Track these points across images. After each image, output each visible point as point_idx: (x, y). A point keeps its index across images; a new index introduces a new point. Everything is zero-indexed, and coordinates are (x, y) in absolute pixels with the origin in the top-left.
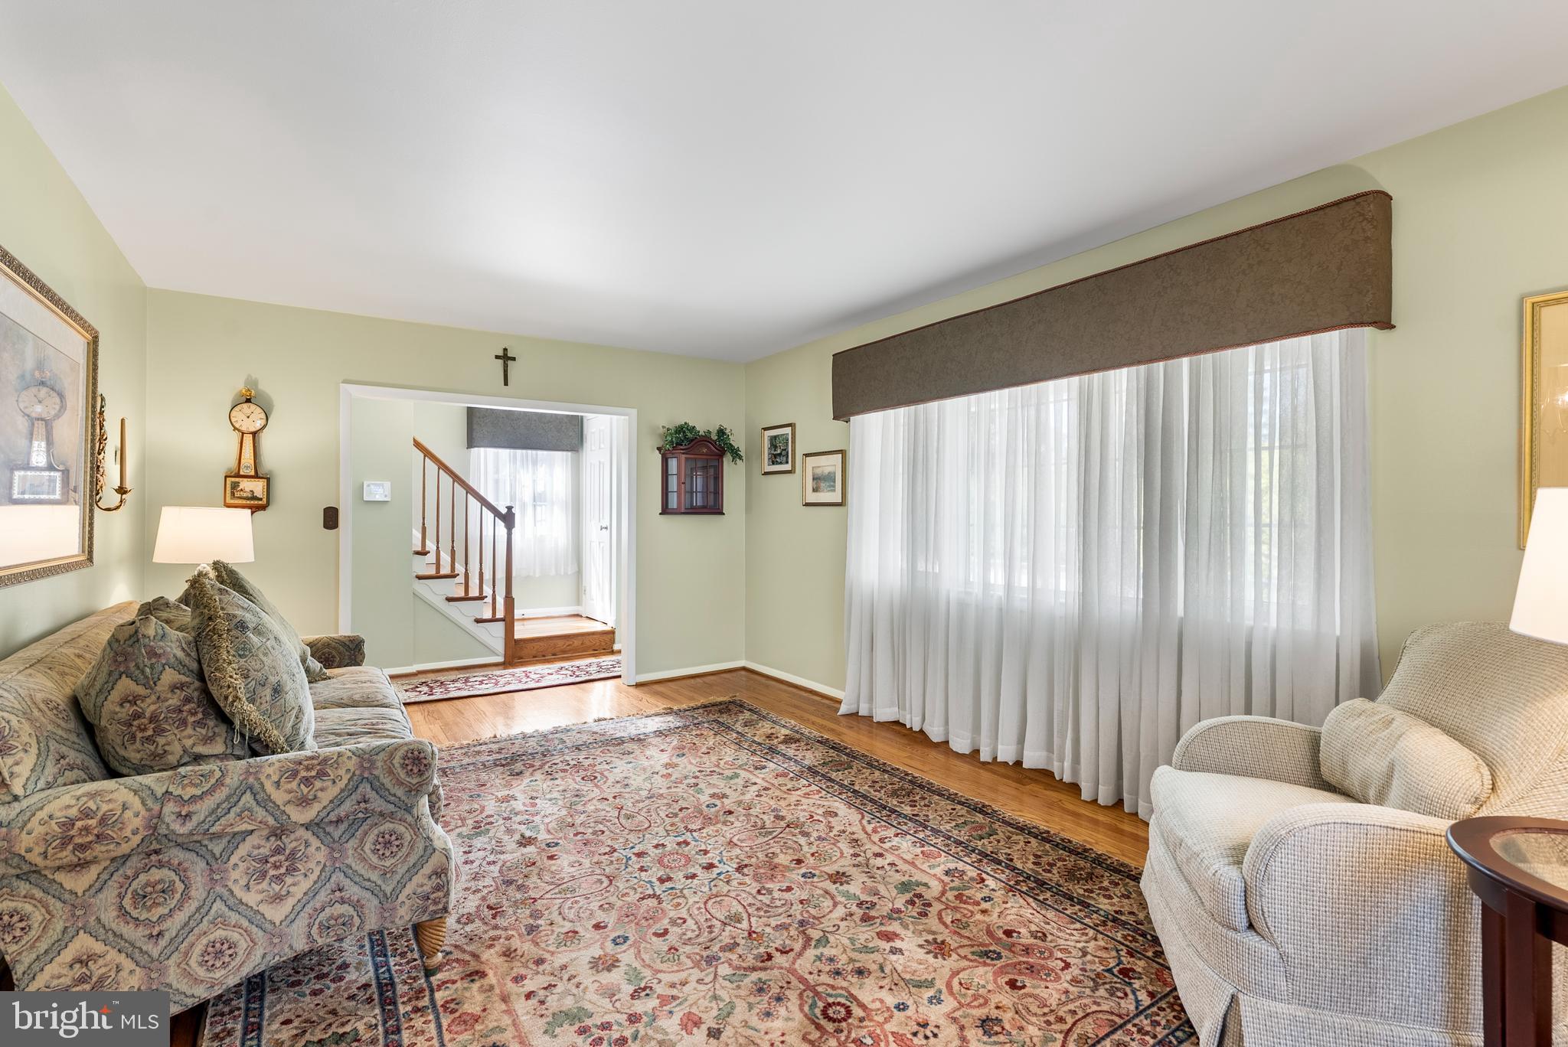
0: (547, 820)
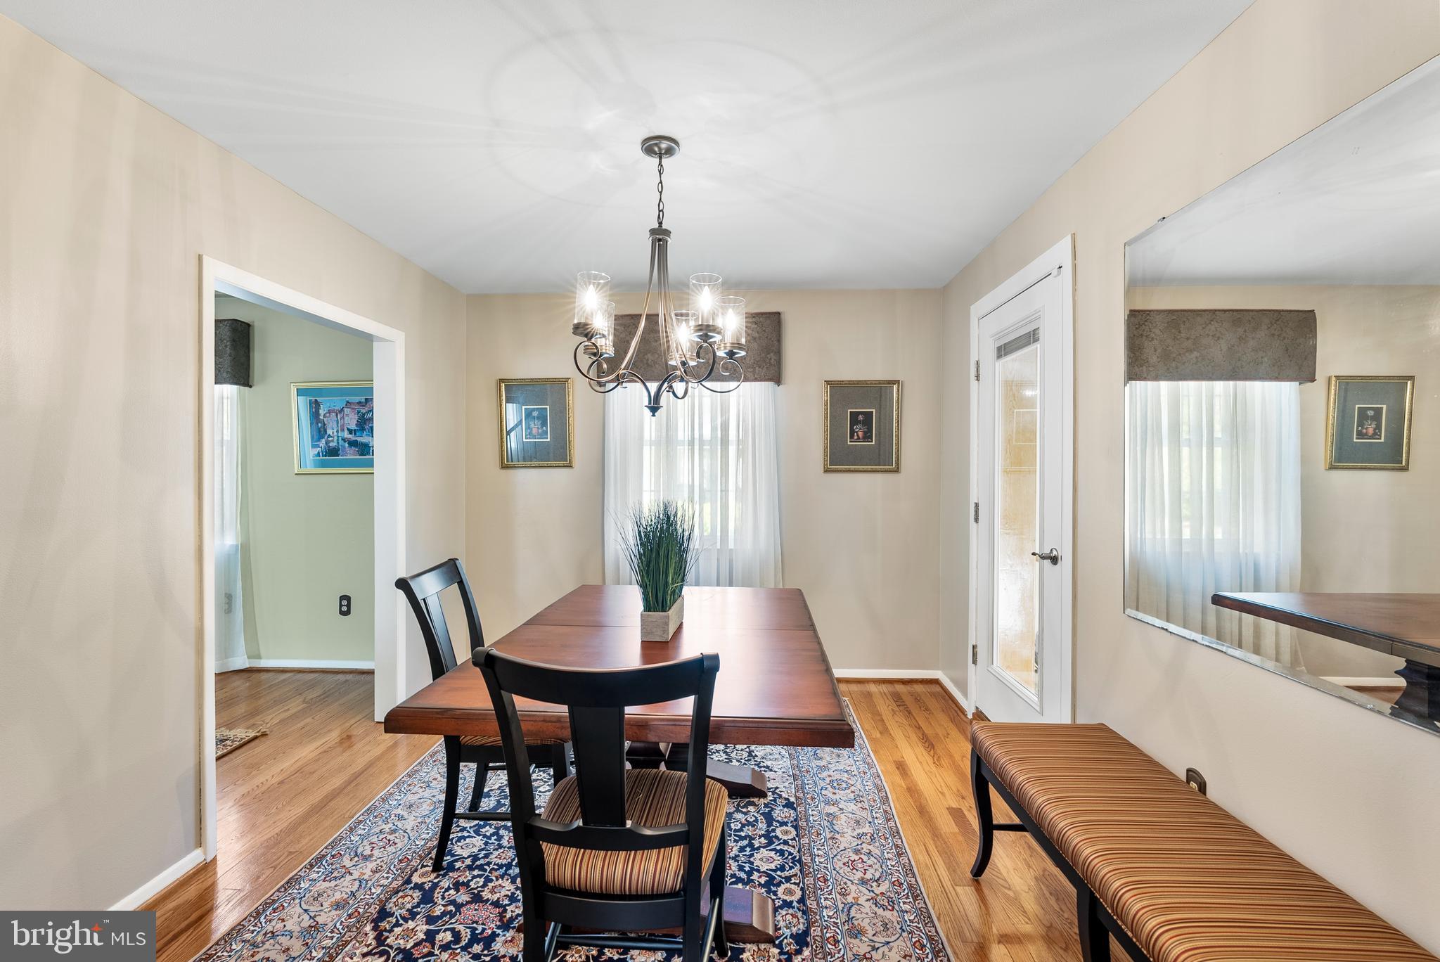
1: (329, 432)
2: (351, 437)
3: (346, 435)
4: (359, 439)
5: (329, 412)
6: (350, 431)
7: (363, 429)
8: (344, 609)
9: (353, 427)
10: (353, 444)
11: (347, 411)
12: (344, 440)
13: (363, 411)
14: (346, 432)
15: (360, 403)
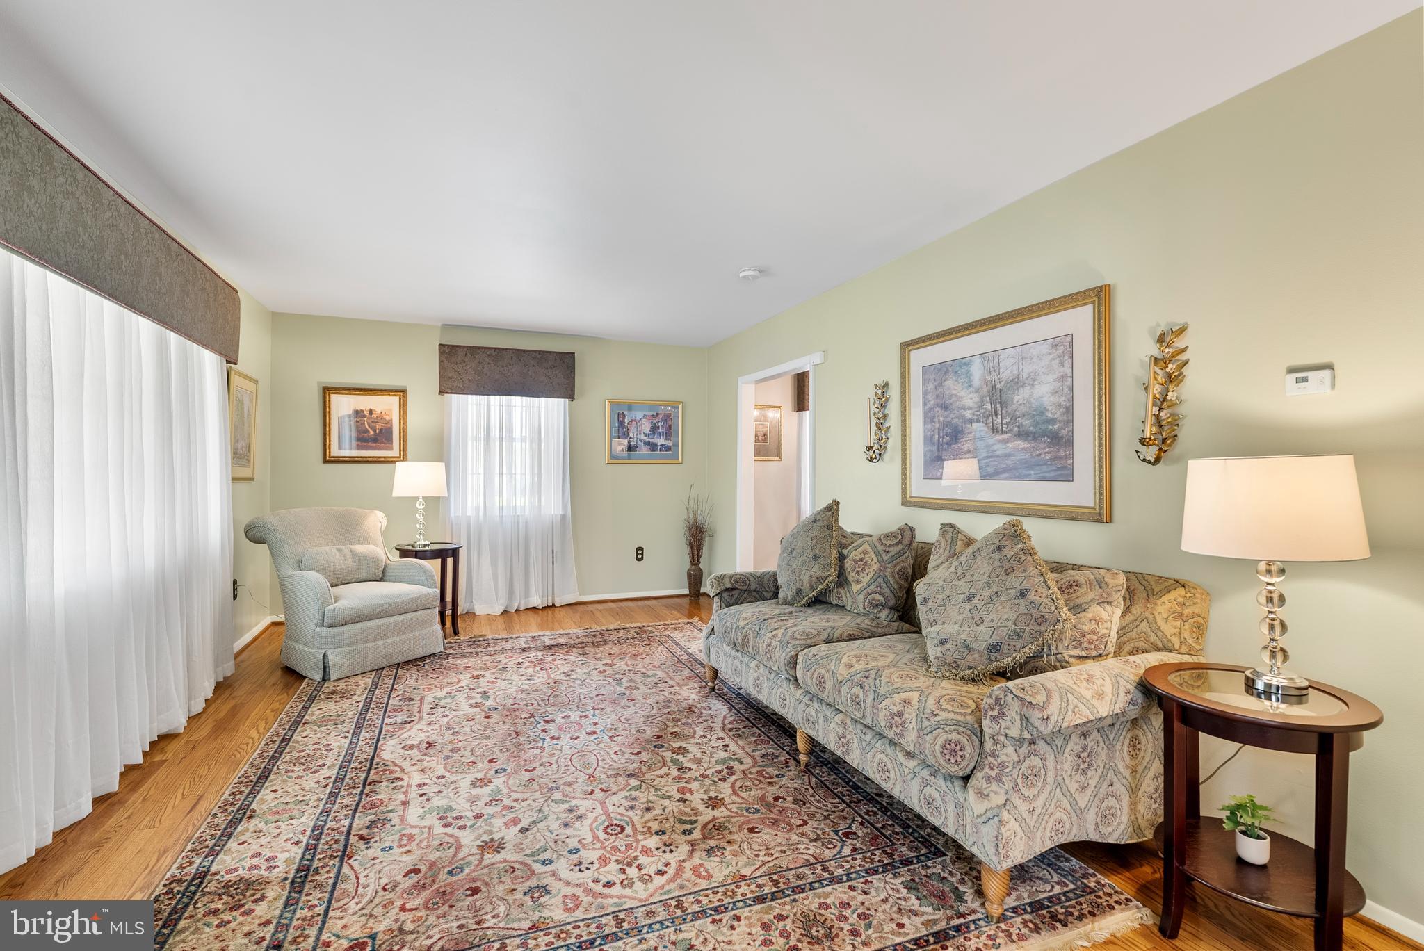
0: (665, 770)
1: (631, 435)
2: (646, 439)
3: (642, 437)
4: (651, 440)
5: (632, 421)
6: (645, 435)
7: (654, 434)
8: (640, 556)
9: (648, 432)
10: (648, 443)
11: (644, 421)
12: (641, 440)
13: (655, 421)
14: (643, 435)
15: (653, 416)
